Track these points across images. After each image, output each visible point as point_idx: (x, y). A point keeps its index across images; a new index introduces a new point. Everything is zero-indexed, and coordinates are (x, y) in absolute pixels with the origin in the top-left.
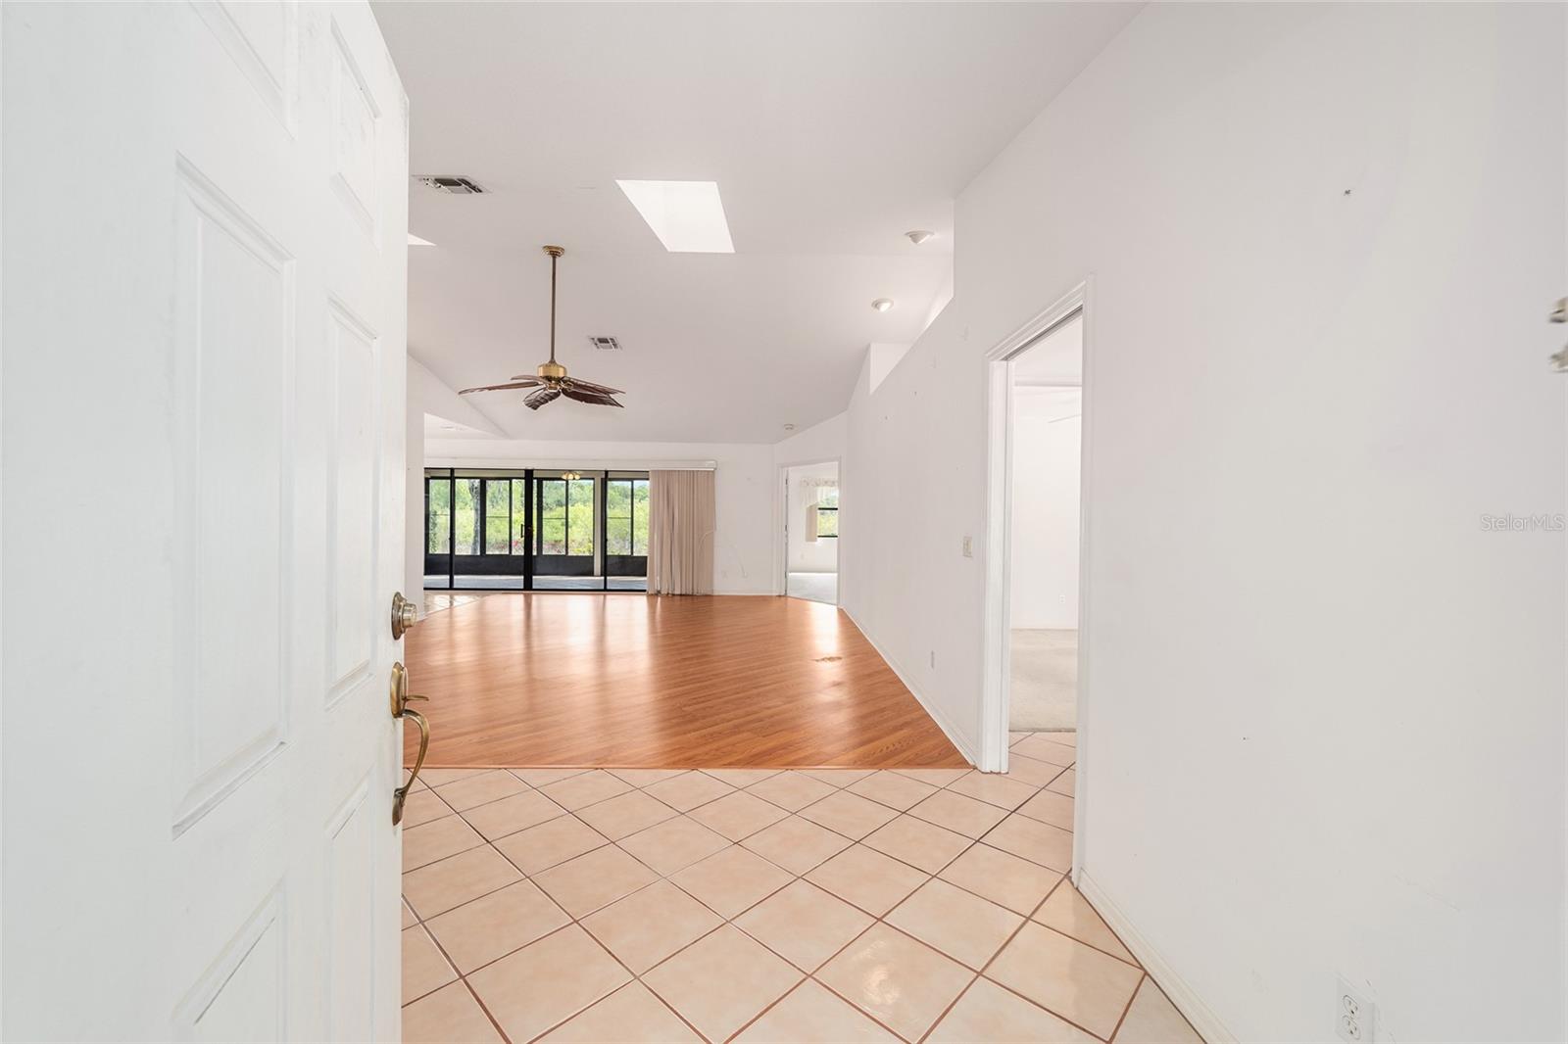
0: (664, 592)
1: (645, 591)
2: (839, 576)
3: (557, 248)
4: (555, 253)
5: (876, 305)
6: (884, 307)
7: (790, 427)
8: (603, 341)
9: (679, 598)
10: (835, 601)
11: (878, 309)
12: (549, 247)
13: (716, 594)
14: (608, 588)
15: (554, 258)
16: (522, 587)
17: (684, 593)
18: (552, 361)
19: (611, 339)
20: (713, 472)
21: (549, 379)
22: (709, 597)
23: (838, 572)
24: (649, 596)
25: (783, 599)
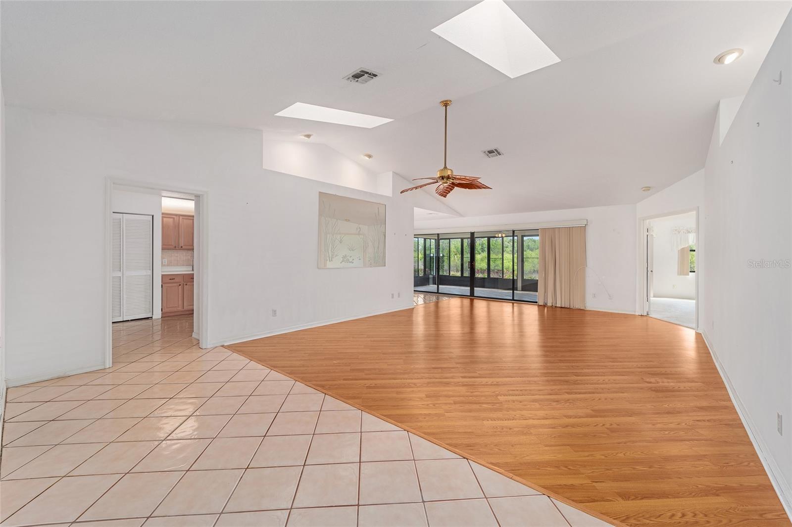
0: (549, 304)
1: (536, 302)
2: (697, 304)
3: (446, 101)
4: (446, 104)
5: (719, 60)
6: (729, 60)
7: (648, 189)
8: (490, 152)
9: (560, 309)
10: (694, 326)
11: (723, 63)
12: (442, 102)
13: (588, 309)
14: (515, 299)
15: (446, 107)
16: (469, 295)
17: (563, 306)
18: (445, 167)
19: (495, 150)
20: (585, 227)
21: (443, 178)
22: (582, 311)
23: (697, 298)
24: (539, 306)
25: (645, 318)
